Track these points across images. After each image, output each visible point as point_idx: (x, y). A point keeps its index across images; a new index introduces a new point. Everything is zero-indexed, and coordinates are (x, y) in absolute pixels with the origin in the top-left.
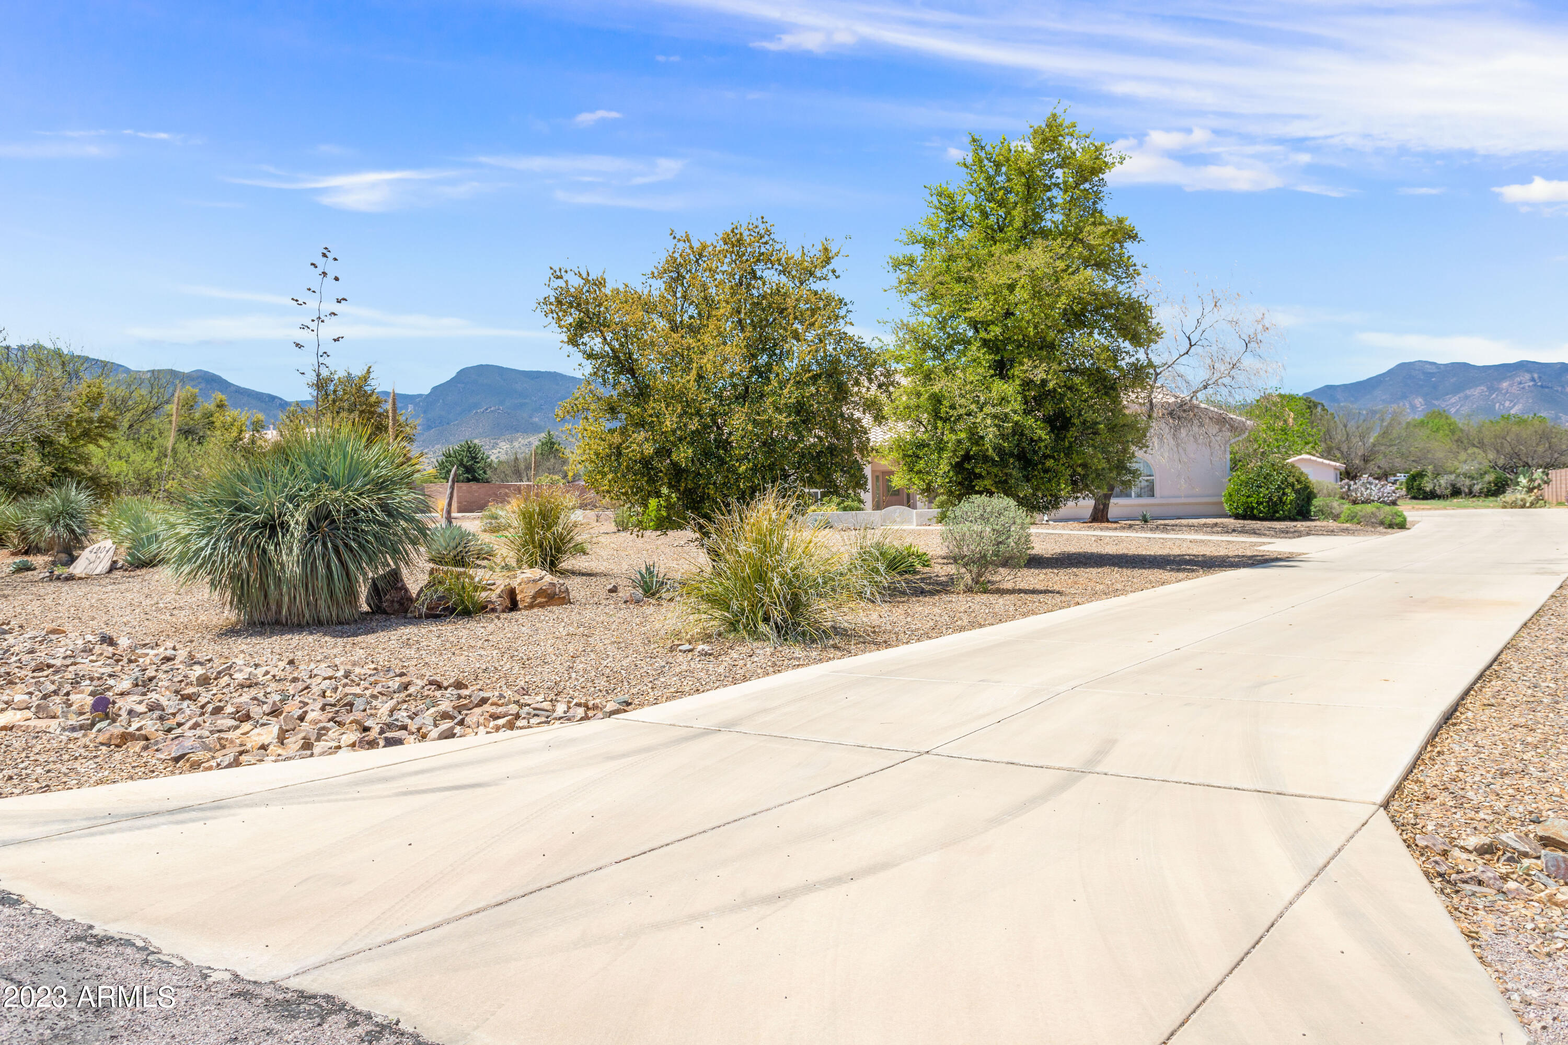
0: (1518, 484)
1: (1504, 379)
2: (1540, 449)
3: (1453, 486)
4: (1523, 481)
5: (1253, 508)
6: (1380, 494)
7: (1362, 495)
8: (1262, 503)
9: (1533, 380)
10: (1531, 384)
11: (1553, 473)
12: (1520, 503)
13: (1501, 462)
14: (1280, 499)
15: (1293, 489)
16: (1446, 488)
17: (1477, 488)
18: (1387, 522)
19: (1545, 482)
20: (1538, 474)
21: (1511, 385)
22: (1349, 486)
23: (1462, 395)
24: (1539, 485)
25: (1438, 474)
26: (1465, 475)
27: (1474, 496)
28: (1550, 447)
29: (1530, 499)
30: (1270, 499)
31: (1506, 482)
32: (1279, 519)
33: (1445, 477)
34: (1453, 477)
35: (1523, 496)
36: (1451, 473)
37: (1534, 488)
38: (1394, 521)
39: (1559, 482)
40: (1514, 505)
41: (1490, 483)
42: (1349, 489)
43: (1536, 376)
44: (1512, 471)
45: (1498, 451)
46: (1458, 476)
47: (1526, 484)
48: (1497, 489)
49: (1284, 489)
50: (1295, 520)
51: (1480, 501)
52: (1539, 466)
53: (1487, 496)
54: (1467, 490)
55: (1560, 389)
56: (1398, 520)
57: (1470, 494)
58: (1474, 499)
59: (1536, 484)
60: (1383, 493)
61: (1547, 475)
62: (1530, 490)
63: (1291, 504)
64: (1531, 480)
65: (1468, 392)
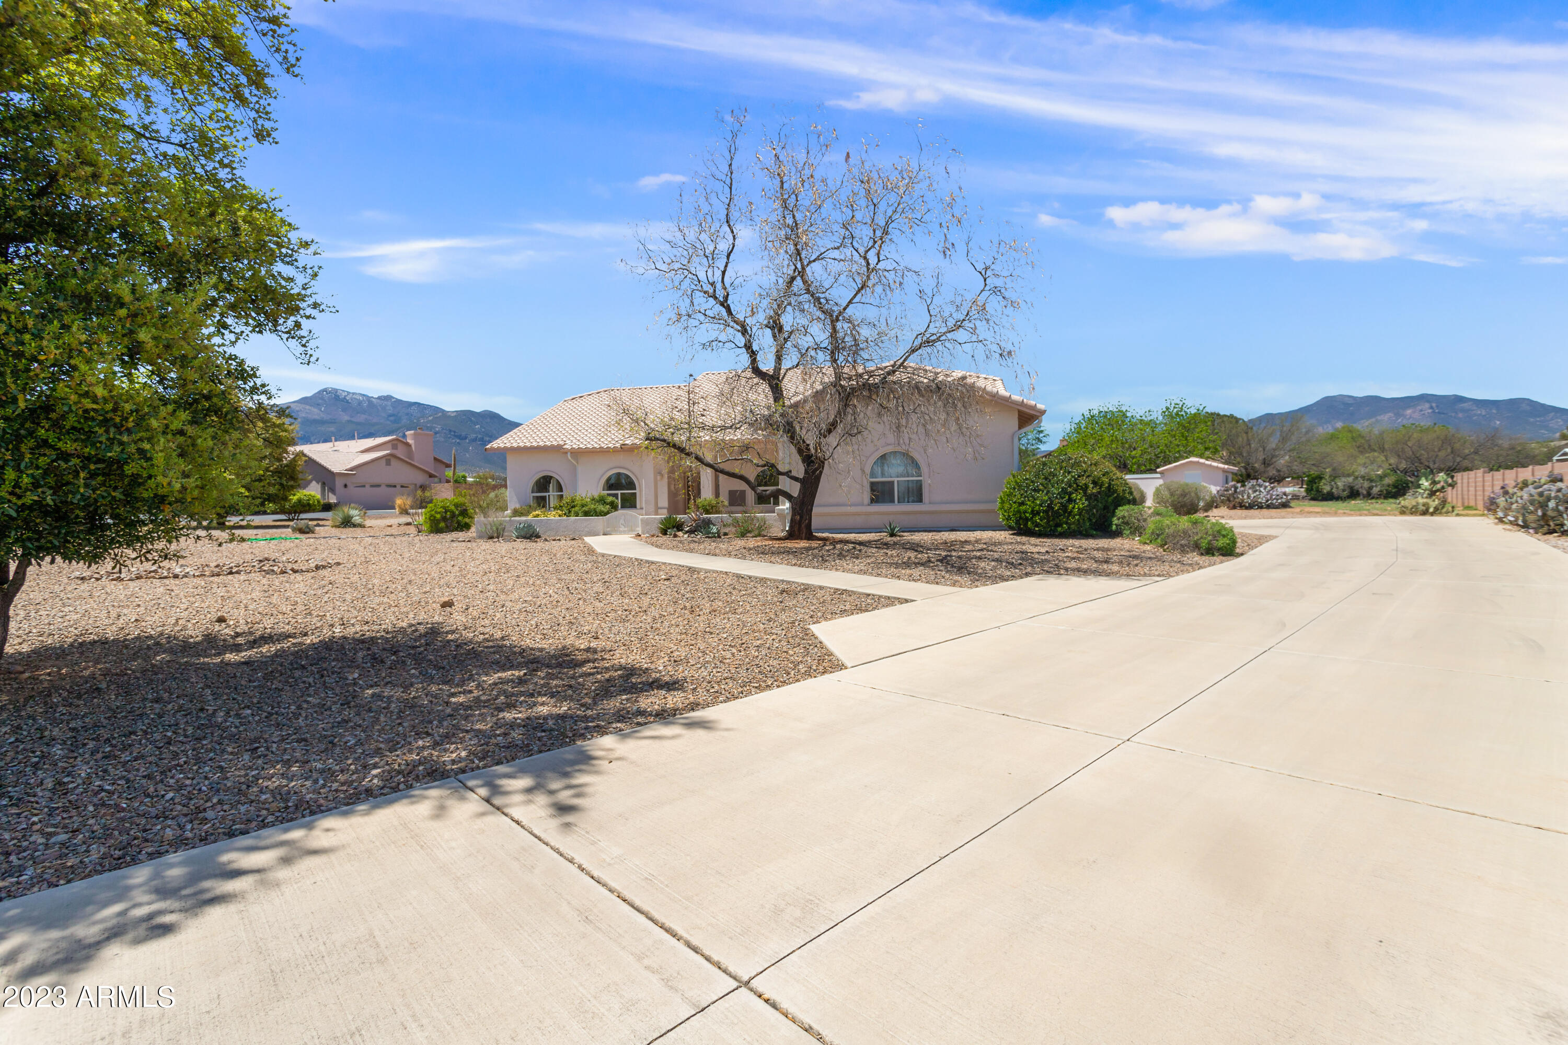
0: (1419, 486)
1: (1409, 407)
2: (1442, 454)
3: (1351, 488)
4: (1425, 483)
5: (1027, 519)
6: (1268, 497)
7: (1249, 497)
8: (1038, 513)
9: (1431, 408)
10: (1430, 411)
11: (1458, 477)
12: (1421, 508)
13: (1403, 465)
14: (1064, 507)
15: (1085, 493)
16: (1344, 491)
17: (1375, 490)
18: (1204, 544)
19: (1450, 485)
20: (1441, 476)
21: (1414, 412)
22: (1236, 488)
23: (1373, 420)
24: (1443, 487)
25: (1335, 477)
26: (1363, 477)
27: (1373, 498)
28: (1452, 452)
29: (1434, 503)
30: (1050, 506)
31: (1407, 484)
32: (1062, 535)
33: (1343, 479)
34: (1351, 479)
35: (1425, 500)
36: (1349, 475)
37: (1438, 491)
38: (1215, 543)
39: (1465, 485)
40: (1414, 511)
41: (1389, 486)
42: (1235, 491)
43: (1434, 405)
44: (1413, 475)
45: (1399, 456)
46: (1356, 478)
47: (1429, 487)
48: (1397, 491)
49: (1070, 494)
50: (1087, 536)
51: (1377, 505)
52: (1440, 470)
53: (1386, 498)
54: (1365, 492)
55: (1453, 414)
56: (1221, 542)
57: (1369, 496)
58: (1373, 501)
59: (1439, 486)
60: (1272, 495)
61: (1452, 477)
62: (1432, 493)
63: (1080, 514)
64: (1434, 483)
65: (1379, 418)
